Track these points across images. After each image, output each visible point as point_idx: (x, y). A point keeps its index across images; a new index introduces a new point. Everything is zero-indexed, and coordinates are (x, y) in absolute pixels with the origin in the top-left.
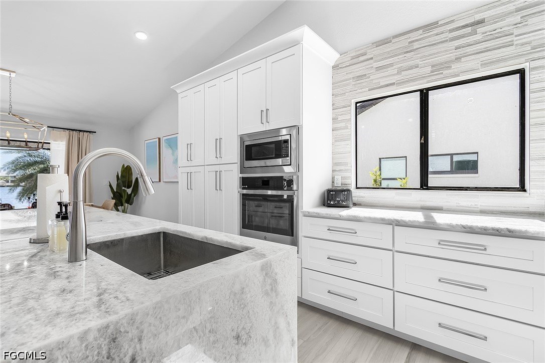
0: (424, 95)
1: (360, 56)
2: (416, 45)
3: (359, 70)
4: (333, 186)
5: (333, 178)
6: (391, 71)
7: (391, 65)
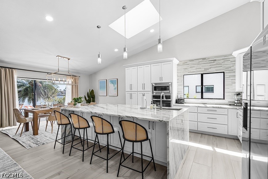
0: (202, 75)
1: (185, 63)
2: (200, 63)
3: (185, 67)
4: (177, 98)
5: (178, 96)
6: (194, 68)
7: (194, 67)
